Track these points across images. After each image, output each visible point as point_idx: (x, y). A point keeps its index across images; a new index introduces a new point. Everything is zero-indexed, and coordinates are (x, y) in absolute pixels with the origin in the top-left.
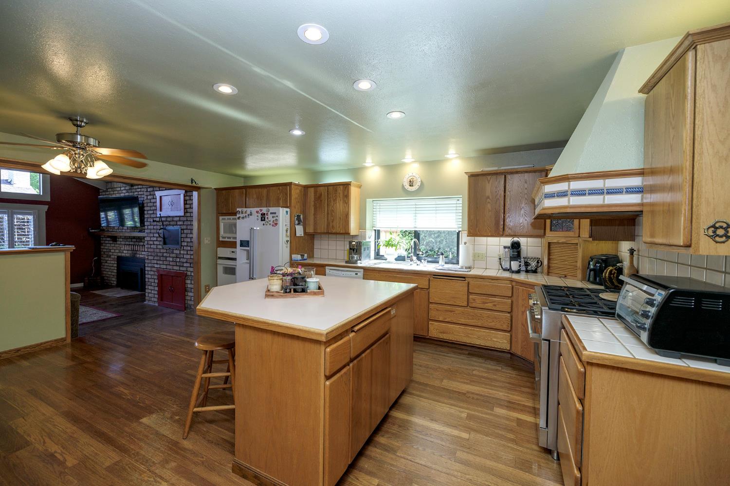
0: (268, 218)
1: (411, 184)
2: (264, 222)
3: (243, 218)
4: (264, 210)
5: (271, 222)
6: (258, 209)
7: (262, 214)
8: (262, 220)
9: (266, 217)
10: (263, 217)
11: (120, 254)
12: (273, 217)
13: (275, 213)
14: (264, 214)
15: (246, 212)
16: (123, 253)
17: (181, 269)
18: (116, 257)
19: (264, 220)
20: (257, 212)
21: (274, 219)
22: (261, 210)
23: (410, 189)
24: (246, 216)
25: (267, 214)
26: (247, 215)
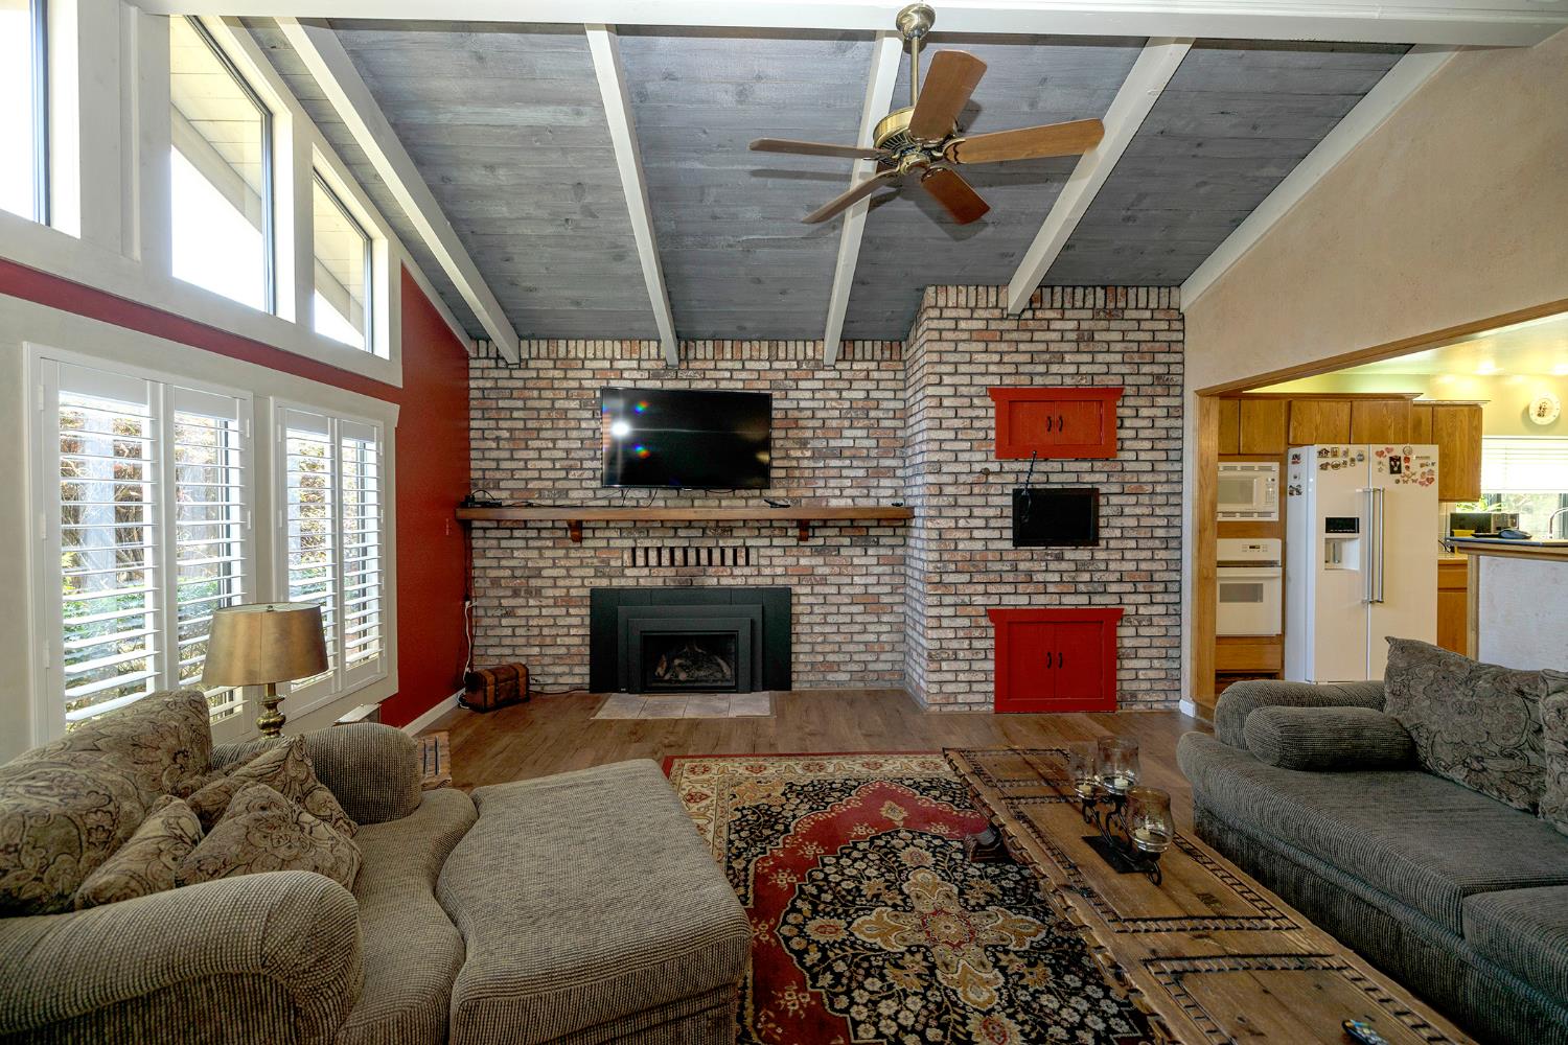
0: (1408, 467)
1: (1542, 413)
2: (1397, 476)
3: (1336, 466)
4: (1398, 450)
5: (1418, 477)
6: (1382, 447)
7: (1392, 459)
8: (1392, 472)
9: (1403, 465)
10: (1395, 466)
11: (603, 583)
12: (1422, 466)
13: (1427, 458)
14: (1399, 459)
15: (1346, 453)
16: (624, 576)
17: (1097, 599)
18: (586, 592)
19: (1399, 472)
20: (1380, 454)
21: (1426, 469)
22: (1389, 450)
23: (1539, 421)
24: (1345, 463)
25: (1407, 459)
26: (1348, 459)
